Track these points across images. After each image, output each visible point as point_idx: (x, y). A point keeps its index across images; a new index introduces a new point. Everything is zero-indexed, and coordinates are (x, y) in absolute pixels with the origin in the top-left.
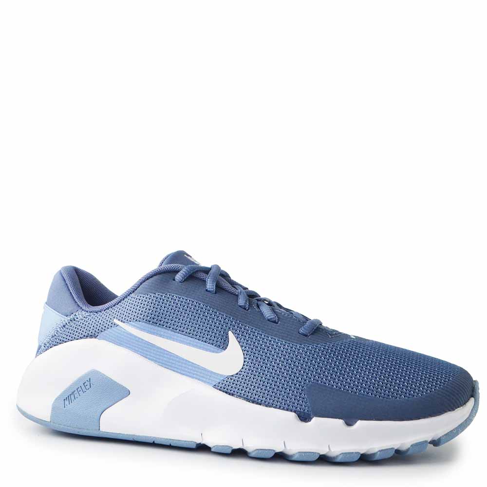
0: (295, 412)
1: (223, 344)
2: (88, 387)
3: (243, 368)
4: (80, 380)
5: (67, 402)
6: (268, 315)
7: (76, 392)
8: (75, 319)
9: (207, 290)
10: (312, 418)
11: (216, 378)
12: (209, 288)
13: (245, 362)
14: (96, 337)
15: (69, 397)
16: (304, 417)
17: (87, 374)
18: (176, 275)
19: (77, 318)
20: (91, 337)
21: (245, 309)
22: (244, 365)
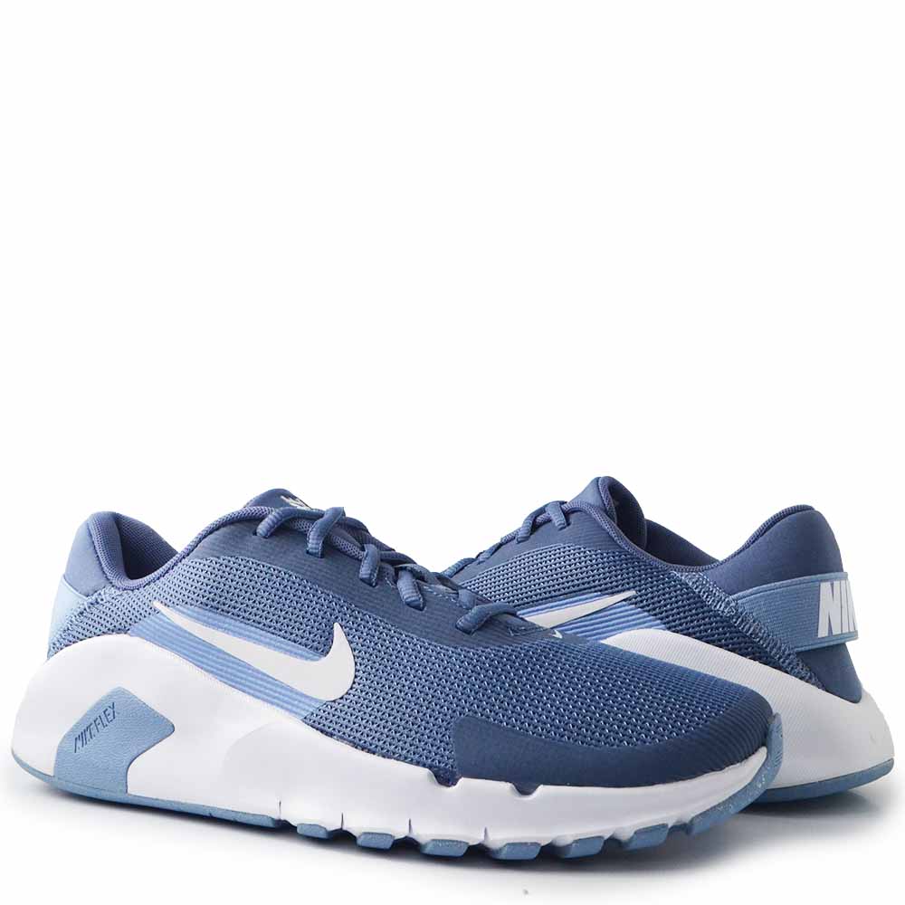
0: (430, 767)
1: (322, 646)
2: (111, 717)
3: (351, 689)
4: (98, 705)
5: (79, 744)
6: (407, 596)
7: (94, 725)
8: (99, 600)
9: (308, 552)
10: (457, 780)
11: (309, 706)
12: (312, 548)
13: (356, 677)
14: (126, 631)
15: (82, 734)
16: (445, 778)
17: (110, 696)
18: (258, 525)
19: (102, 600)
20: (119, 631)
21: (371, 585)
22: (354, 683)
